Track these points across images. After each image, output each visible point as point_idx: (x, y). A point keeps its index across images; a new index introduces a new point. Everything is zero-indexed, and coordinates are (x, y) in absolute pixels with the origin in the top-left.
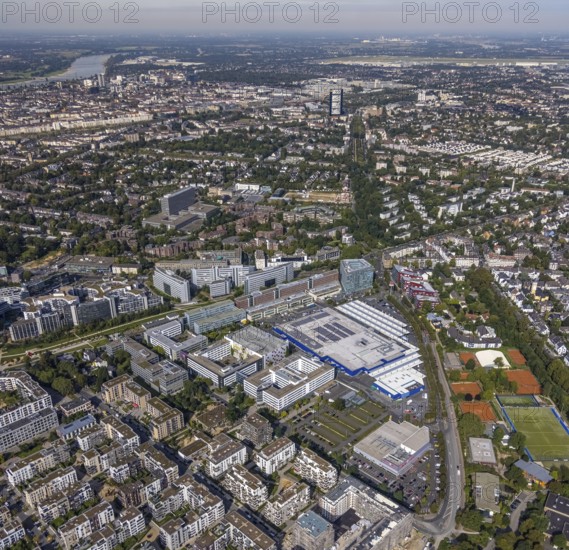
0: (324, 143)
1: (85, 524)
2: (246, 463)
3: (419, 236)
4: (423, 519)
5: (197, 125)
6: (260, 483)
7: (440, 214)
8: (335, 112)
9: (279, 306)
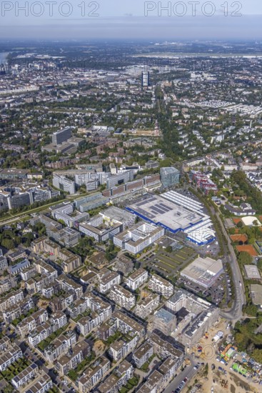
0: (141, 102)
1: (33, 322)
2: (120, 284)
3: (202, 153)
4: (224, 311)
5: (66, 92)
6: (131, 295)
7: (212, 141)
8: (145, 84)
9: (127, 195)
